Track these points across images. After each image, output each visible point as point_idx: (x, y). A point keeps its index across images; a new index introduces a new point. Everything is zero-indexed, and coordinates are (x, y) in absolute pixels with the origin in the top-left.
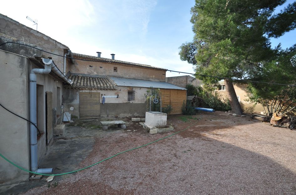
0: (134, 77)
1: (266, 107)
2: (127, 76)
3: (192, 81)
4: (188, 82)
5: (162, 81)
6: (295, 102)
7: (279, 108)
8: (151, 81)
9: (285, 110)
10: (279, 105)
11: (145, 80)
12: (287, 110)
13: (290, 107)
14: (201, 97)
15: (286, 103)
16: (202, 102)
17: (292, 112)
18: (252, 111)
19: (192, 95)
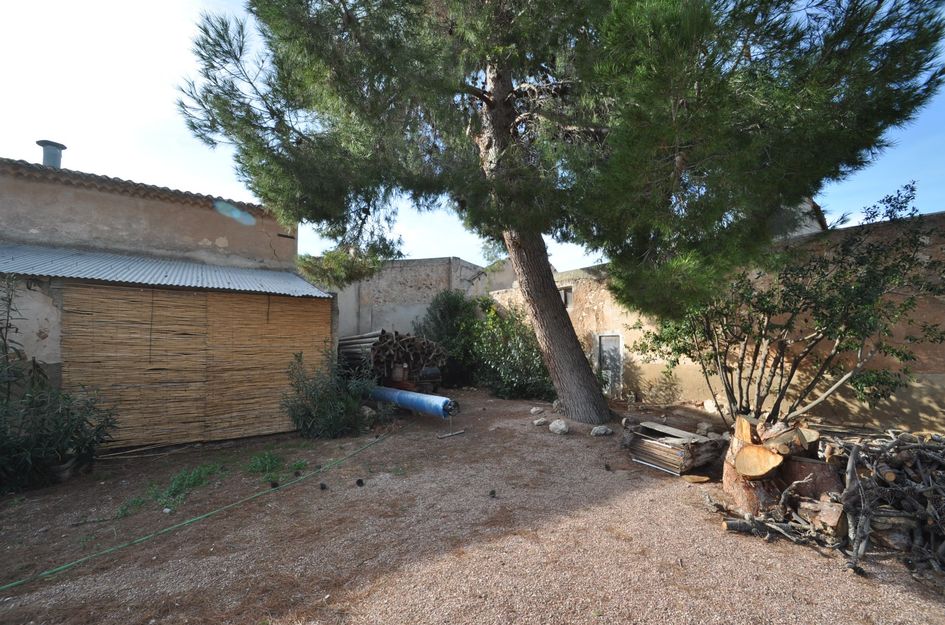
0: (85, 236)
1: (717, 380)
2: (34, 231)
3: (470, 281)
4: (456, 285)
5: (274, 264)
6: (847, 348)
7: (777, 379)
8: (203, 263)
9: (808, 391)
10: (775, 365)
11: (163, 258)
12: (816, 391)
13: (828, 376)
15: (806, 354)
17: (839, 398)
18: (673, 395)
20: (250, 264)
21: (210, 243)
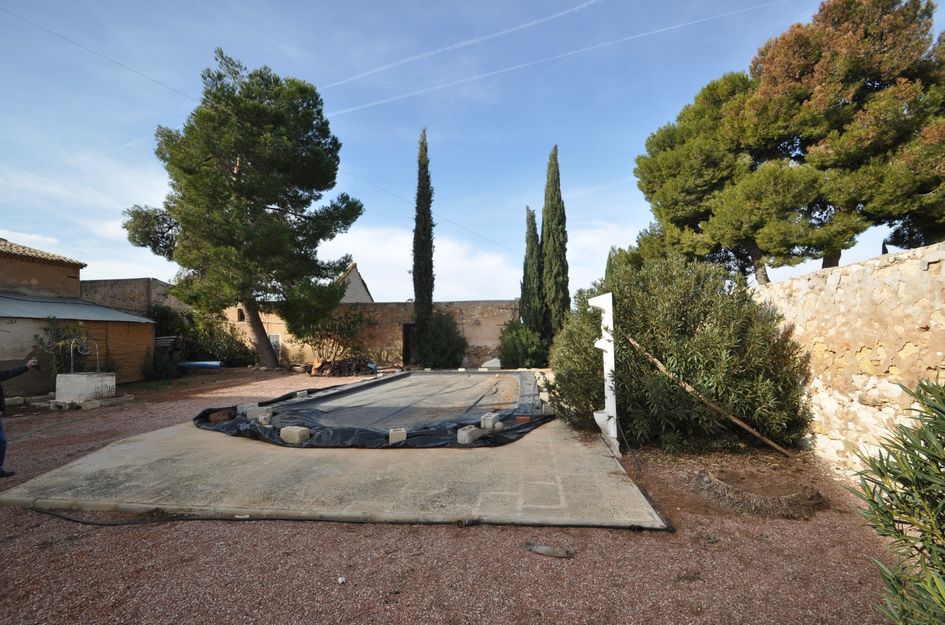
3: (165, 295)
4: (154, 297)
8: (25, 295)
14: (195, 338)
16: (196, 351)
19: (168, 333)
20: (52, 295)
21: (27, 283)
